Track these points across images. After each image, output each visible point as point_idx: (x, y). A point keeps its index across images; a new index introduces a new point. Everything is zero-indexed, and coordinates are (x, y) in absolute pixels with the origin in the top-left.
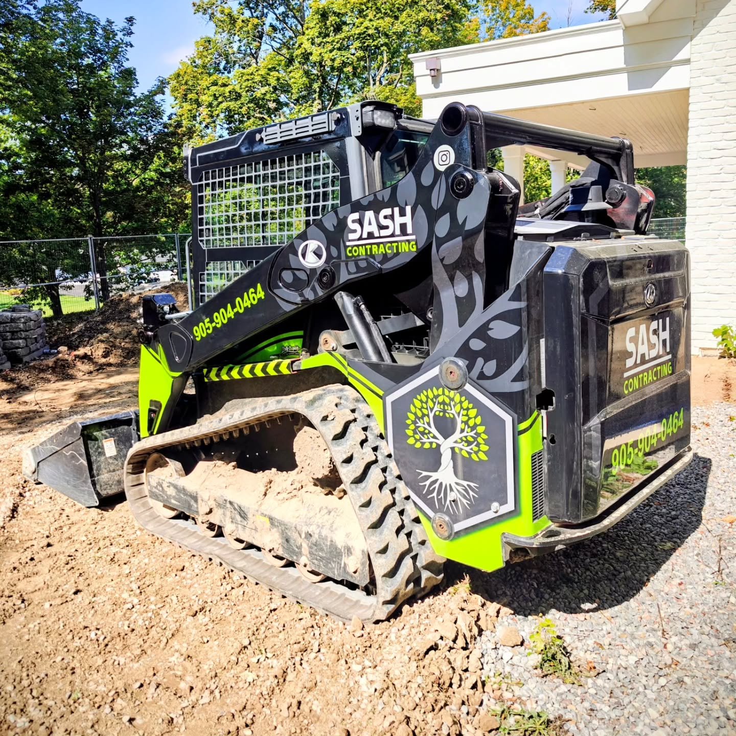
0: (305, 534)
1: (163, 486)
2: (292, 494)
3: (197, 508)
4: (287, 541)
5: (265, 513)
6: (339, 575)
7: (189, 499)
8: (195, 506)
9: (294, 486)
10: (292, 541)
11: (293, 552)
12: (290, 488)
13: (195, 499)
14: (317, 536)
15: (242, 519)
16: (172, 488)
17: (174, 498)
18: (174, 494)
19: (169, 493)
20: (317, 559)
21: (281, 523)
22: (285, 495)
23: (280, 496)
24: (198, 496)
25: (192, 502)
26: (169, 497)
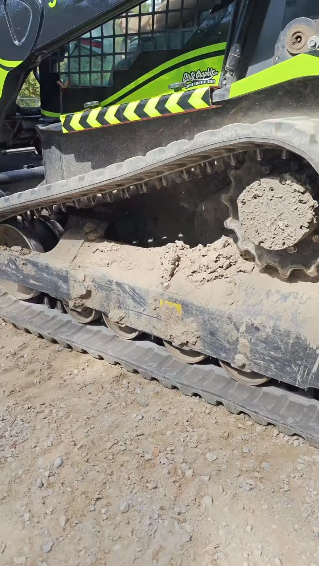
0: (247, 326)
1: (17, 263)
2: (216, 274)
3: (68, 290)
4: (212, 334)
5: (175, 297)
6: (304, 382)
7: (55, 279)
8: (65, 287)
9: (220, 263)
10: (220, 335)
11: (222, 348)
12: (213, 266)
13: (66, 279)
14: (269, 331)
15: (135, 305)
16: (29, 265)
17: (34, 277)
18: (33, 273)
19: (25, 272)
20: (263, 360)
21: (201, 311)
22: (205, 275)
23: (197, 276)
24: (69, 275)
25: (61, 283)
26: (27, 276)
